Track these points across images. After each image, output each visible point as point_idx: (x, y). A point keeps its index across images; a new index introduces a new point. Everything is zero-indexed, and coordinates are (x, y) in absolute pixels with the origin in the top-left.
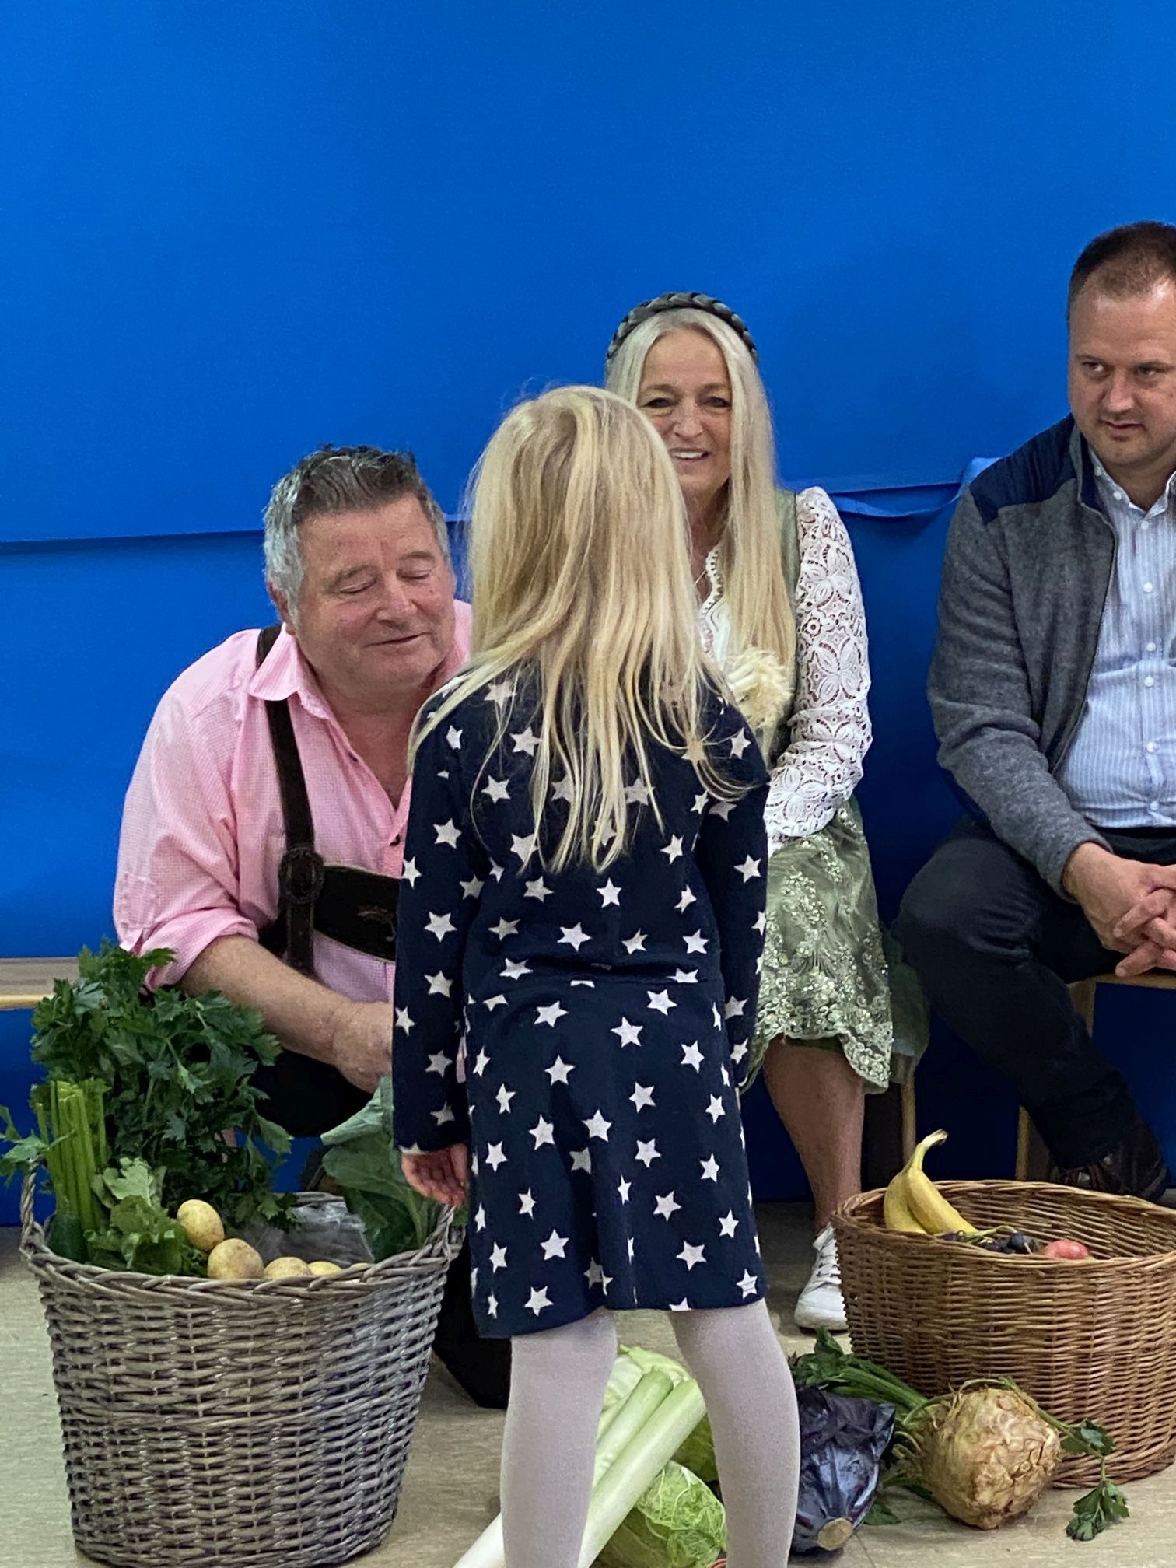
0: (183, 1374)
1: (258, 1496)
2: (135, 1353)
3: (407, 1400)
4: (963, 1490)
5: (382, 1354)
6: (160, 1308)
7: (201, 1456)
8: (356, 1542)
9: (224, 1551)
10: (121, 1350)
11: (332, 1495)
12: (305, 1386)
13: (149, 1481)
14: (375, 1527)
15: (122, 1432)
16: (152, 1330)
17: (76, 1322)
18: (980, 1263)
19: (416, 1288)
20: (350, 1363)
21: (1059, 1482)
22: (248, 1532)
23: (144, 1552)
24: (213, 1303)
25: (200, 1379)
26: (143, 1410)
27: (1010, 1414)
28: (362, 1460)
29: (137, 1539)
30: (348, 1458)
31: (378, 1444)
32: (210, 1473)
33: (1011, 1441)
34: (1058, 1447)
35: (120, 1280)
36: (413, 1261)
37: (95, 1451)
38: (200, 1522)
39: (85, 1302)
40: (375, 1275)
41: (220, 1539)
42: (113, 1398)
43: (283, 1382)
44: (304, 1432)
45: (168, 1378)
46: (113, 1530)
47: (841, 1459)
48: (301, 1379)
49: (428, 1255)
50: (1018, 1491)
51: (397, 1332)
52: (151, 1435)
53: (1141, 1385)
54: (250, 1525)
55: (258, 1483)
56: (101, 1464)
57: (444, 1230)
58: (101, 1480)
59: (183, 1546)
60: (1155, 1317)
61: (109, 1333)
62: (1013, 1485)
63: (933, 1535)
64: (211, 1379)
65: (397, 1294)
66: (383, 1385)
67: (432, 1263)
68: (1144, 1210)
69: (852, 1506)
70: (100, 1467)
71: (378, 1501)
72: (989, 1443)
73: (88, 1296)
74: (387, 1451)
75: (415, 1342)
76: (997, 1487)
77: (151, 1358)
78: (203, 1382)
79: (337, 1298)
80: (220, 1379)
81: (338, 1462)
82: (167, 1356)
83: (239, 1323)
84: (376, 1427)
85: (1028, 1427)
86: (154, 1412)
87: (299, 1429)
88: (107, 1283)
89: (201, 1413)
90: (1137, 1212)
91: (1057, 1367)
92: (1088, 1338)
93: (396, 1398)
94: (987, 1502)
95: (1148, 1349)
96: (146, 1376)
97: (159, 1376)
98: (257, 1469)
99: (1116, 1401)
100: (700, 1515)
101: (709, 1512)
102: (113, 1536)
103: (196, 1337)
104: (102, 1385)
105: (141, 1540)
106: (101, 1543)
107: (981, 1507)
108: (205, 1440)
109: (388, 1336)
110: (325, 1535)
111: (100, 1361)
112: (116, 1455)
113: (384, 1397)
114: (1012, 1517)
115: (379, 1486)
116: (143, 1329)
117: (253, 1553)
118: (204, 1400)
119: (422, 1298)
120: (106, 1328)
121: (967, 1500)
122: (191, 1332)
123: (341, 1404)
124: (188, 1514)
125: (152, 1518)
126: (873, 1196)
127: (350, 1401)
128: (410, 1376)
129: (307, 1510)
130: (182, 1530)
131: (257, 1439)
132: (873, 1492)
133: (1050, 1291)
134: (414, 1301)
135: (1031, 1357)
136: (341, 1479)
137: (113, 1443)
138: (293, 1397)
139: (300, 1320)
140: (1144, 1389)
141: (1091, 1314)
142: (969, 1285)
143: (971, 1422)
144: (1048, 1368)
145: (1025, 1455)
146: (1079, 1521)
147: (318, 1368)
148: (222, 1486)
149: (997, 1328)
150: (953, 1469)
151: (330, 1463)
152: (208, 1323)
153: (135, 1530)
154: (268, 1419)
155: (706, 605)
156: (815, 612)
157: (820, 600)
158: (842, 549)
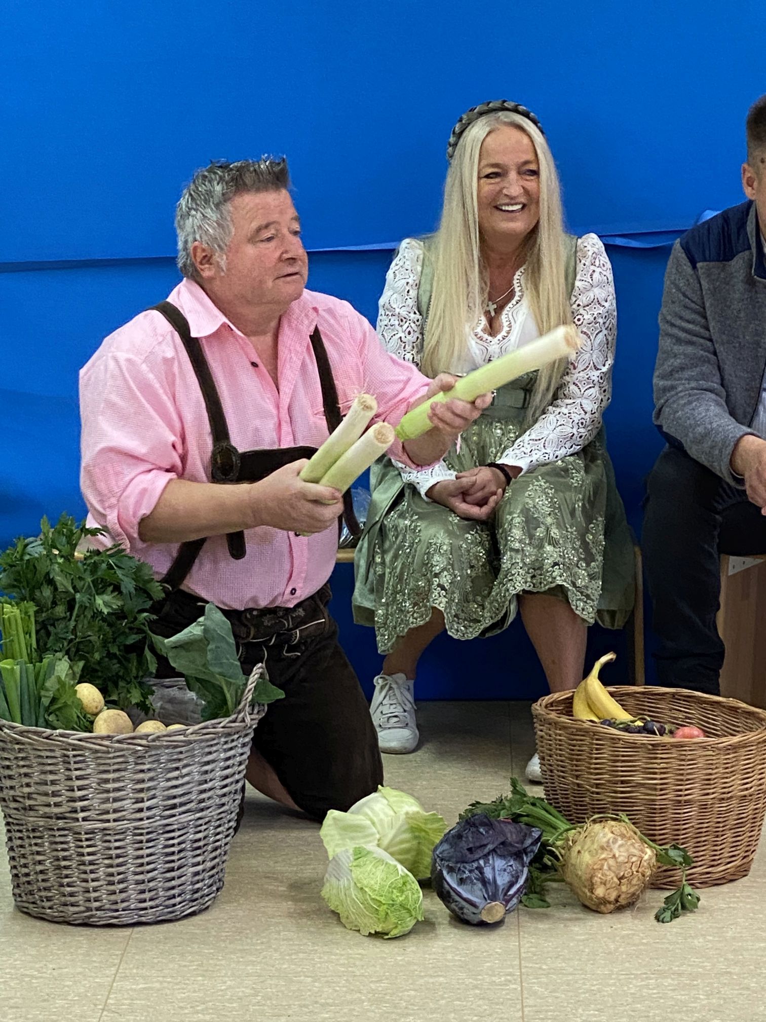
0: (69, 794)
2: (40, 779)
3: (223, 815)
4: (585, 887)
5: (202, 784)
6: (52, 751)
7: (82, 847)
8: (187, 907)
9: (98, 909)
10: (31, 777)
12: (148, 804)
13: (51, 863)
14: (201, 897)
15: (34, 830)
16: (49, 764)
17: (6, 759)
18: (613, 739)
19: (226, 743)
20: (179, 790)
21: (655, 885)
22: (113, 897)
23: (50, 908)
24: (86, 748)
25: (79, 797)
26: (45, 816)
27: (619, 839)
28: (191, 853)
29: (45, 900)
30: (180, 852)
31: (201, 843)
32: (88, 858)
33: (619, 856)
34: (654, 860)
35: (28, 732)
36: (222, 725)
37: (19, 842)
38: (83, 890)
39: (9, 746)
40: (194, 733)
41: (95, 901)
42: (28, 808)
43: (133, 801)
44: (148, 833)
45: (60, 796)
46: (31, 893)
47: (499, 863)
48: (145, 799)
50: (624, 888)
51: (212, 771)
52: (50, 833)
53: (719, 822)
54: (114, 893)
55: (118, 865)
56: (23, 851)
57: (245, 705)
58: (23, 861)
59: (72, 905)
60: (727, 778)
61: (24, 766)
62: (619, 885)
63: (566, 915)
64: (87, 797)
66: (203, 804)
67: (238, 727)
68: (739, 708)
69: (506, 894)
70: (22, 852)
71: (203, 880)
72: (603, 856)
73: (11, 742)
74: (210, 848)
75: (227, 777)
76: (608, 886)
77: (49, 783)
78: (82, 799)
79: (167, 747)
80: (92, 798)
81: (173, 853)
82: (58, 782)
83: (103, 762)
84: (200, 832)
85: (631, 847)
86: (52, 818)
87: (145, 831)
88: (21, 733)
89: (80, 820)
90: (734, 709)
91: (661, 809)
92: (681, 790)
93: (213, 813)
94: (601, 895)
95: (723, 799)
96: (46, 794)
97: (55, 794)
98: (118, 856)
99: (701, 833)
100: (404, 896)
101: (410, 895)
102: (30, 897)
103: (76, 769)
104: (21, 800)
105: (47, 900)
106: (26, 902)
107: (597, 897)
108: (84, 837)
109: (206, 772)
110: (165, 901)
111: (19, 784)
112: (30, 845)
113: (204, 813)
114: (621, 907)
115: (203, 871)
116: (43, 764)
117: (117, 911)
118: (82, 811)
119: (231, 749)
120: (22, 763)
121: (588, 894)
122: (73, 766)
123: (174, 816)
124: (75, 884)
125: (53, 886)
127: (180, 815)
128: (224, 800)
129: (151, 884)
130: (72, 895)
131: (117, 837)
132: (522, 886)
133: (656, 758)
134: (226, 751)
135: (644, 802)
136: (176, 865)
137: (29, 837)
138: (141, 810)
139: (143, 761)
140: (721, 825)
141: (682, 775)
142: (606, 753)
143: (593, 842)
144: (655, 809)
145: (628, 865)
146: (664, 910)
147: (157, 792)
148: (96, 867)
149: (623, 782)
150: (580, 873)
151: (167, 855)
152: (83, 761)
153: (43, 894)
154: (124, 825)
155: (510, 305)
156: (582, 311)
157: (586, 303)
158: (604, 273)
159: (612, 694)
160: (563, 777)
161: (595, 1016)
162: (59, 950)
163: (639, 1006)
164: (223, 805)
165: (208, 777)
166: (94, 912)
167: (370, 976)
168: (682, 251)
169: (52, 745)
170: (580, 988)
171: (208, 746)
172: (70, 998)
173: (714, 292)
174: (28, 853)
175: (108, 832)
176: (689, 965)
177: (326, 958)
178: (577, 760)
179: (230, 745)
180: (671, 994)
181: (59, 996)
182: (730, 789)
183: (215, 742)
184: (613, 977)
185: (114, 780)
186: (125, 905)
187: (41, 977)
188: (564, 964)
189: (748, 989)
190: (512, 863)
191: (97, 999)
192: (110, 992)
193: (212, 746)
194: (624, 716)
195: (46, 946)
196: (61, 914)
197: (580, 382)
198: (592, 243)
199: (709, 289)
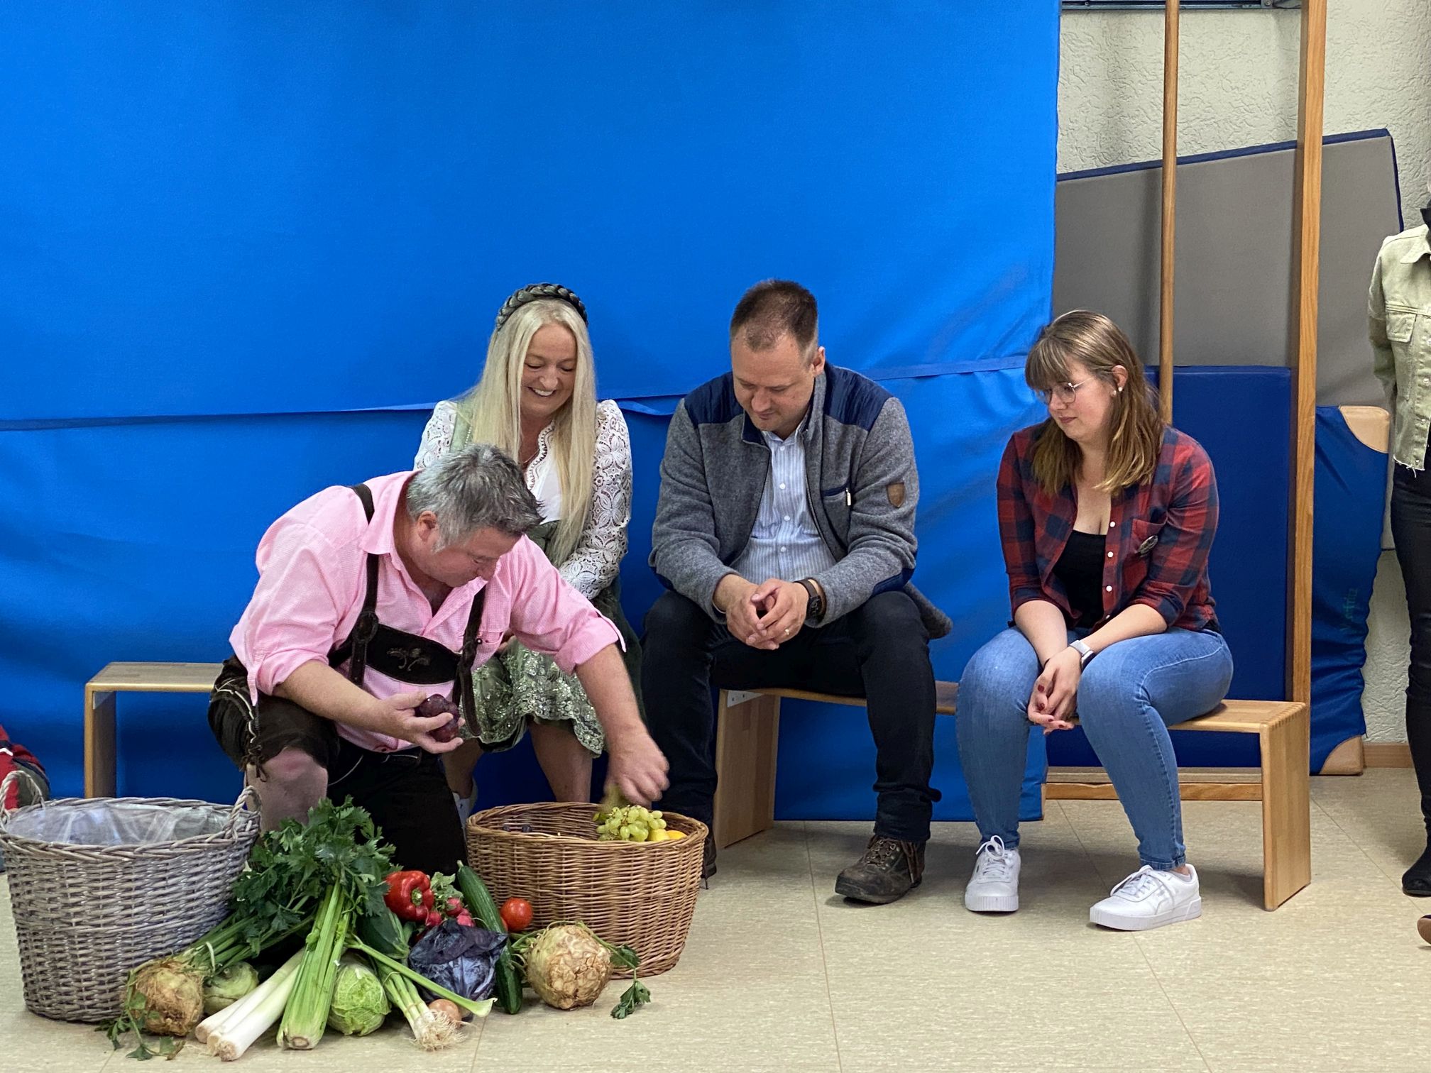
0: (64, 901)
1: (109, 974)
2: (39, 887)
4: (545, 981)
6: (49, 861)
7: (75, 949)
9: (89, 1007)
10: (32, 885)
12: (136, 910)
15: (34, 934)
16: (46, 873)
20: (166, 898)
22: (103, 996)
23: (49, 1006)
25: (72, 904)
26: (45, 921)
27: (575, 937)
32: (81, 960)
33: (575, 952)
34: (608, 958)
36: (207, 840)
41: (87, 1000)
43: (122, 907)
44: (136, 937)
45: (56, 902)
47: (467, 964)
48: (133, 906)
50: (581, 983)
51: (199, 881)
52: (48, 936)
54: (104, 992)
55: (108, 966)
57: (233, 823)
59: (68, 1003)
62: (576, 979)
64: (79, 904)
67: (225, 842)
69: (472, 992)
72: (560, 952)
75: (216, 887)
77: (46, 890)
78: (75, 905)
79: (154, 859)
80: (84, 905)
82: (54, 890)
83: (93, 871)
85: (586, 945)
86: (49, 922)
87: (133, 935)
89: (74, 924)
94: (560, 989)
96: (44, 901)
97: (51, 901)
98: (108, 958)
102: (36, 996)
103: (69, 878)
105: (47, 999)
108: (77, 940)
109: (194, 883)
111: (24, 891)
114: (579, 1004)
116: (42, 873)
117: (107, 1009)
118: (76, 916)
119: (219, 862)
120: (23, 872)
121: (548, 988)
122: (66, 875)
123: (162, 922)
124: (69, 984)
125: (51, 986)
127: (168, 920)
128: (212, 909)
130: (67, 994)
131: (106, 941)
132: (487, 985)
134: (213, 863)
138: (129, 916)
139: (131, 871)
143: (550, 941)
145: (583, 961)
146: (619, 1007)
147: (145, 900)
148: (89, 967)
150: (539, 969)
152: (75, 870)
153: (43, 992)
154: (114, 929)
155: (534, 462)
156: (601, 473)
157: (605, 465)
158: (622, 437)
165: (195, 887)
168: (686, 411)
169: (48, 855)
171: (195, 859)
173: (713, 450)
174: (31, 955)
175: (98, 936)
179: (219, 858)
183: (201, 855)
185: (104, 888)
188: (514, 1057)
190: (479, 963)
193: (198, 859)
196: (59, 1012)
197: (602, 536)
198: (611, 409)
199: (709, 448)
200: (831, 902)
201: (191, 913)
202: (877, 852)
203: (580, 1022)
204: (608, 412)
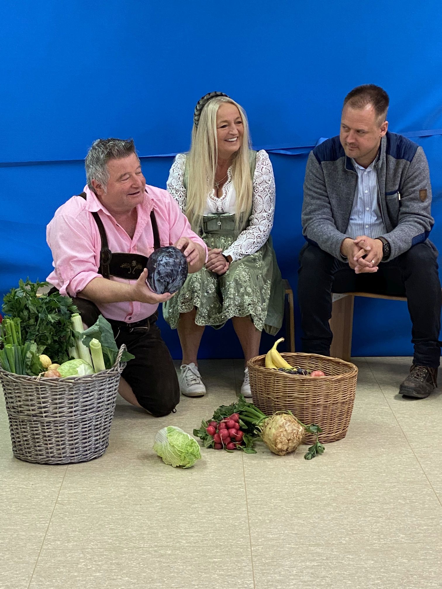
0: (39, 405)
2: (25, 399)
3: (108, 413)
4: (273, 444)
5: (99, 399)
6: (31, 386)
7: (45, 429)
8: (92, 455)
9: (52, 457)
10: (21, 398)
11: (84, 441)
13: (30, 436)
14: (99, 451)
15: (22, 422)
16: (29, 392)
17: (9, 389)
18: (284, 377)
19: (109, 380)
20: (88, 403)
21: (304, 443)
22: (59, 452)
23: (30, 457)
24: (46, 384)
26: (28, 415)
27: (288, 422)
28: (94, 431)
30: (89, 430)
31: (98, 426)
32: (47, 434)
33: (288, 430)
34: (303, 432)
35: (20, 377)
36: (108, 373)
37: (16, 427)
38: (45, 448)
39: (11, 383)
40: (96, 377)
41: (51, 453)
42: (20, 411)
43: (68, 408)
44: (75, 422)
45: (35, 406)
46: (21, 450)
48: (73, 407)
49: (113, 371)
50: (290, 444)
51: (103, 393)
52: (30, 423)
53: (332, 414)
54: (59, 449)
55: (61, 437)
56: (17, 431)
57: (118, 363)
58: (17, 435)
59: (40, 455)
60: (336, 394)
61: (17, 393)
62: (288, 443)
63: (264, 457)
64: (47, 407)
65: (103, 382)
67: (115, 373)
68: (340, 362)
71: (99, 443)
72: (281, 430)
73: (11, 382)
74: (102, 428)
75: (110, 396)
76: (283, 443)
77: (29, 400)
78: (44, 407)
79: (84, 383)
80: (49, 407)
81: (86, 431)
82: (34, 400)
83: (54, 390)
84: (98, 421)
85: (294, 426)
86: (30, 416)
87: (73, 421)
88: (16, 378)
89: (44, 417)
90: (338, 363)
91: (306, 408)
92: (315, 400)
93: (104, 413)
94: (280, 447)
95: (334, 403)
96: (28, 405)
97: (32, 405)
98: (61, 433)
99: (325, 419)
100: (192, 449)
101: (195, 448)
102: (21, 452)
103: (42, 394)
104: (16, 408)
105: (29, 453)
106: (19, 454)
107: (279, 449)
108: (45, 424)
109: (100, 394)
110: (82, 453)
111: (16, 401)
112: (21, 428)
113: (100, 412)
114: (289, 452)
115: (100, 439)
116: (27, 392)
117: (61, 457)
118: (45, 413)
119: (111, 383)
120: (16, 391)
121: (274, 447)
122: (40, 393)
123: (86, 414)
124: (41, 446)
125: (31, 447)
126: (262, 357)
128: (108, 406)
129: (76, 445)
130: (40, 451)
131: (61, 424)
133: (304, 386)
134: (109, 384)
135: (299, 405)
136: (87, 436)
137: (20, 425)
138: (71, 412)
139: (72, 390)
140: (333, 415)
141: (316, 393)
142: (281, 383)
143: (276, 424)
144: (303, 408)
145: (292, 434)
146: (309, 454)
147: (79, 404)
148: (51, 438)
149: (289, 396)
150: (270, 437)
151: (83, 432)
152: (45, 390)
153: (27, 450)
154: (64, 419)
155: (226, 183)
156: (258, 186)
157: (260, 182)
158: (268, 168)
159: (283, 356)
160: (262, 394)
161: (279, 503)
162: (35, 475)
163: (299, 498)
164: (108, 409)
165: (101, 396)
166: (50, 458)
167: (177, 486)
168: (314, 156)
169: (31, 383)
170: (272, 490)
171: (101, 382)
172: (41, 497)
173: (329, 175)
174: (20, 432)
175: (56, 422)
176: (320, 479)
177: (156, 478)
178: (268, 387)
179: (111, 382)
180: (313, 492)
181: (36, 497)
182: (337, 399)
183: (105, 380)
184: (287, 485)
185: (59, 399)
186: (64, 455)
187: (27, 488)
188: (264, 479)
189: (348, 489)
191: (53, 498)
192: (58, 495)
194: (288, 367)
195: (29, 474)
196: (35, 459)
197: (259, 217)
198: (263, 154)
199: (327, 173)
200: (396, 397)
201: (99, 409)
202: (417, 373)
203: (290, 461)
204: (261, 156)
